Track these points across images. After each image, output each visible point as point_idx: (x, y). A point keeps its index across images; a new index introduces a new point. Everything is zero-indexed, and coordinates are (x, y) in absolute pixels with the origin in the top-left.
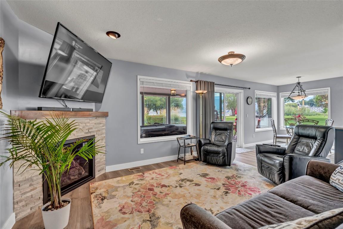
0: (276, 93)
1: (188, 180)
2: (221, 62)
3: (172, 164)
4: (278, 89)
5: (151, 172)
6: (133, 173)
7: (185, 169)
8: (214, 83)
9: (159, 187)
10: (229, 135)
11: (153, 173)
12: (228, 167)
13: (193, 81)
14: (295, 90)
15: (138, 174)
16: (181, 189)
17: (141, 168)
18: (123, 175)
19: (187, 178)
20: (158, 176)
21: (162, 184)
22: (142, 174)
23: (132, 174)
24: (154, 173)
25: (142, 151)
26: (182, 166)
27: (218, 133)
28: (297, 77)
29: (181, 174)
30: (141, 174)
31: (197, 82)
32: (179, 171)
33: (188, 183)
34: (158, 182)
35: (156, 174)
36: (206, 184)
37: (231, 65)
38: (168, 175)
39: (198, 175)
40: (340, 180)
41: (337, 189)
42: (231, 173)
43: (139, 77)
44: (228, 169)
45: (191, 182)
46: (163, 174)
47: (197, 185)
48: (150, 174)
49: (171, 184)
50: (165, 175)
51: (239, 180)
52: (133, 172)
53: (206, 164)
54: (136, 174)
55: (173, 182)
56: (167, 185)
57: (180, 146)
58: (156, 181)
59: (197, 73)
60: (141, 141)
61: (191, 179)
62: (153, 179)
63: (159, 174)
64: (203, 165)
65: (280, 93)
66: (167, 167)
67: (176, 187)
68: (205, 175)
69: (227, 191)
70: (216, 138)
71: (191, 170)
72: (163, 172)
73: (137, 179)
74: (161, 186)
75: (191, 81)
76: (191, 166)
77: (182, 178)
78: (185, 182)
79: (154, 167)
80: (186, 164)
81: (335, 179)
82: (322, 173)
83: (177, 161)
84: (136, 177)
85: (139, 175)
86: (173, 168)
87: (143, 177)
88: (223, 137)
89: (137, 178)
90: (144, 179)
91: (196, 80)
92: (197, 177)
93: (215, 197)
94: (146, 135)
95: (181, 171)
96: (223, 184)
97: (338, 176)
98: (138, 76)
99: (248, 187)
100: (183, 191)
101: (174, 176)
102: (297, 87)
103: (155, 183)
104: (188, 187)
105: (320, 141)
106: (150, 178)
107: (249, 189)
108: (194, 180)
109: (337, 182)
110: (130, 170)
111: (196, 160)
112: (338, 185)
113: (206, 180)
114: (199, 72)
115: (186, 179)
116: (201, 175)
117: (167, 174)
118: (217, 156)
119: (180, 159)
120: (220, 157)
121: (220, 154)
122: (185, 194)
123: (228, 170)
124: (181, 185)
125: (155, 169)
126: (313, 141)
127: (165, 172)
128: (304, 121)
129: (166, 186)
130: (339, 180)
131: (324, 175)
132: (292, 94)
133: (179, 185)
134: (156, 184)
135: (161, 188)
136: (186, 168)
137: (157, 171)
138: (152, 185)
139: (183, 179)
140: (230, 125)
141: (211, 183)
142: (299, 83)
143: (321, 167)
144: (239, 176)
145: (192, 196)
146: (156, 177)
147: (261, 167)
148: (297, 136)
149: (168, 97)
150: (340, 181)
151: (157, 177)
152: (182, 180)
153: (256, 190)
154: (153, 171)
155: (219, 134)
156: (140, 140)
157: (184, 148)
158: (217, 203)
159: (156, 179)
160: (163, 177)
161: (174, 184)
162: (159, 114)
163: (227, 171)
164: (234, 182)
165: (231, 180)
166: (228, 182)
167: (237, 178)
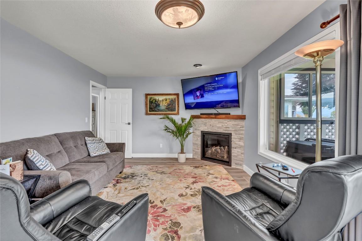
51: (160, 230)
164: (161, 221)
165: (167, 222)
166: (166, 217)
167: (166, 232)
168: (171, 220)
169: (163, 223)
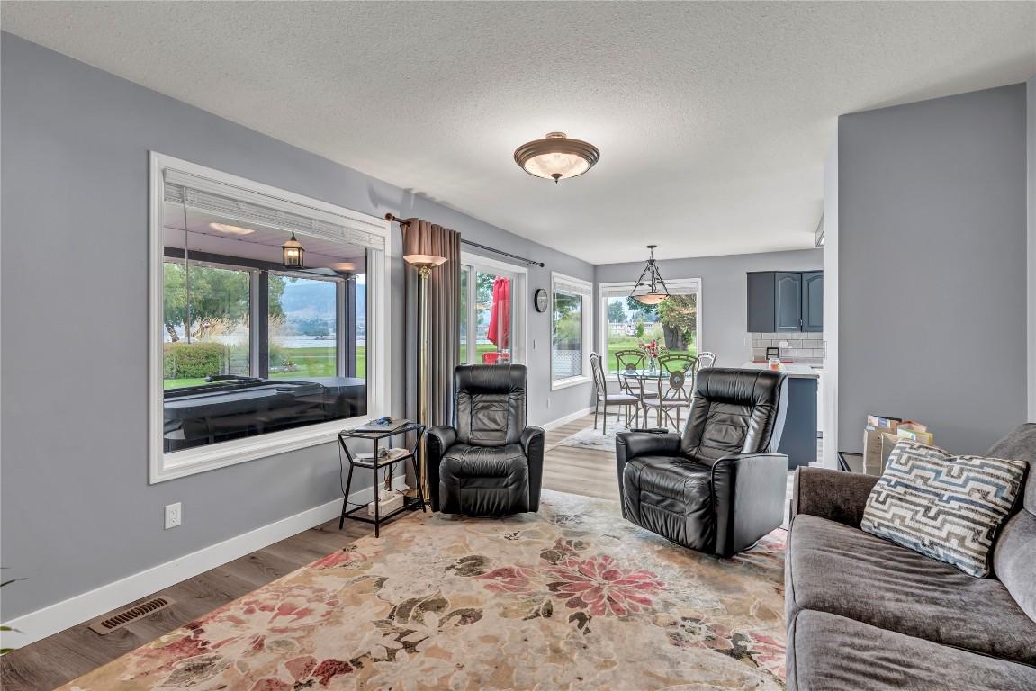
0: (591, 284)
1: (425, 606)
2: (521, 164)
3: (323, 543)
4: (597, 273)
5: (235, 608)
6: (129, 642)
7: (389, 557)
8: (459, 235)
9: (310, 683)
10: (516, 408)
11: (250, 611)
12: (530, 514)
13: (394, 219)
14: (644, 278)
15: (164, 639)
16: (417, 658)
17: (171, 601)
18: (67, 674)
19: (417, 597)
20: (283, 621)
21: (319, 663)
22: (190, 633)
23: (123, 652)
24: (258, 611)
25: (174, 515)
26: (367, 544)
27: (480, 405)
28: (648, 247)
29: (381, 582)
30: (181, 633)
31: (406, 224)
32: (367, 573)
33: (431, 618)
34: (295, 653)
35: (269, 615)
36: (498, 605)
37: (557, 176)
38: (330, 604)
39: (448, 569)
40: (905, 518)
41: (898, 545)
42: (548, 536)
43: (158, 160)
44: (531, 521)
45: (439, 608)
46: (302, 603)
47: (469, 616)
48: (232, 618)
49: (362, 648)
50: (313, 605)
51: (584, 556)
52: (127, 634)
53: (452, 519)
54: (152, 645)
55: (368, 635)
56: (345, 657)
57: (353, 464)
58: (282, 650)
59: (407, 192)
60: (166, 466)
61: (429, 594)
62: (259, 645)
63: (285, 610)
64: (443, 525)
65: (601, 285)
66: (306, 563)
67: (391, 653)
68: (474, 565)
69: (578, 610)
70: (474, 421)
71: (414, 554)
72: (296, 592)
73: (166, 674)
74: (316, 673)
75: (388, 217)
76: (405, 536)
77: (397, 602)
78: (414, 618)
79: (245, 578)
80: (383, 531)
81: (889, 516)
82: (839, 502)
83: (341, 527)
84: (160, 663)
85: (172, 647)
86: (334, 562)
87: (203, 650)
88: (499, 416)
89: (169, 666)
90: (211, 660)
91: (404, 218)
92: (451, 582)
93: (556, 651)
94: (186, 434)
95: (377, 569)
96: (553, 587)
97: (893, 507)
98: (153, 154)
99: (622, 576)
100: (426, 666)
101: (356, 601)
102: (647, 271)
103: (281, 667)
104: (439, 641)
105: (764, 411)
106: (246, 645)
107: (632, 582)
108: (444, 596)
109: (897, 523)
110: (105, 631)
111: (411, 505)
112: (903, 532)
113: (490, 587)
114: (414, 192)
115: (412, 602)
116: (459, 566)
117: (320, 600)
118: (498, 483)
119: (352, 517)
120: (506, 486)
121: (506, 476)
122: (446, 677)
123: (532, 526)
124: (408, 638)
125: (249, 589)
126: (746, 411)
127: (308, 593)
128: (671, 357)
129: (343, 668)
130: (903, 519)
131: (843, 507)
132: (638, 288)
133: (398, 640)
134: (288, 673)
135: (324, 683)
136: (391, 550)
137: (263, 594)
138: (269, 681)
139: (402, 606)
140: (515, 374)
141: (509, 593)
142: (652, 262)
143: (832, 485)
144: (575, 540)
145: (478, 682)
146: (274, 630)
147: (639, 501)
148: (703, 401)
149: (257, 272)
150: (908, 522)
151: (282, 631)
152: (402, 611)
153: (648, 581)
154: (245, 599)
155: (482, 408)
156: (161, 464)
157: (373, 471)
158: (580, 679)
159: (279, 643)
160: (308, 620)
161: (372, 641)
162: (182, 337)
163: (531, 532)
164: (576, 568)
165: (565, 563)
166: (559, 572)
167: (575, 551)
168: (555, 564)
169: (572, 563)
